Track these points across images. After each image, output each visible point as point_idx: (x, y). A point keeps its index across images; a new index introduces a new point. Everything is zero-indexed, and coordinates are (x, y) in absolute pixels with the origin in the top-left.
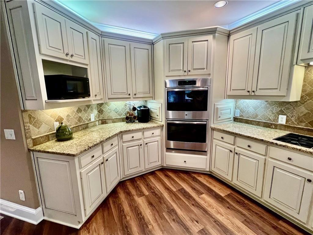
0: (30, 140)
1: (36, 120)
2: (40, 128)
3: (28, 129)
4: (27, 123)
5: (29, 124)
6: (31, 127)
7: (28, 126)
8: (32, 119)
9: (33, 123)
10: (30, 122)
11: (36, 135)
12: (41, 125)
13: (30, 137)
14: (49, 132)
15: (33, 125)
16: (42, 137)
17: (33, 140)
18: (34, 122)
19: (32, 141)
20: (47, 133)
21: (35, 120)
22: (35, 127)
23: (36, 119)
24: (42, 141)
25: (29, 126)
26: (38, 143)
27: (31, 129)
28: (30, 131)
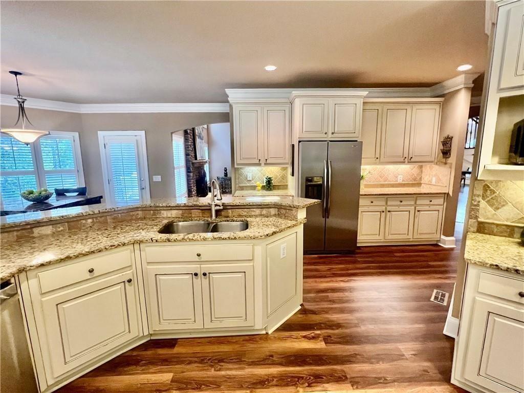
0: (475, 222)
1: (496, 196)
2: (499, 210)
3: (475, 205)
4: (478, 196)
5: (480, 199)
6: (483, 204)
7: (477, 200)
8: (488, 193)
9: (488, 199)
10: (483, 196)
11: (487, 219)
12: (504, 205)
13: (476, 217)
14: (517, 223)
15: (488, 202)
16: (497, 225)
17: (480, 223)
18: (490, 197)
19: (476, 224)
20: (513, 222)
21: (494, 195)
22: (491, 205)
23: (496, 194)
24: (497, 232)
25: (479, 202)
26: (486, 231)
27: (481, 206)
28: (478, 209)
